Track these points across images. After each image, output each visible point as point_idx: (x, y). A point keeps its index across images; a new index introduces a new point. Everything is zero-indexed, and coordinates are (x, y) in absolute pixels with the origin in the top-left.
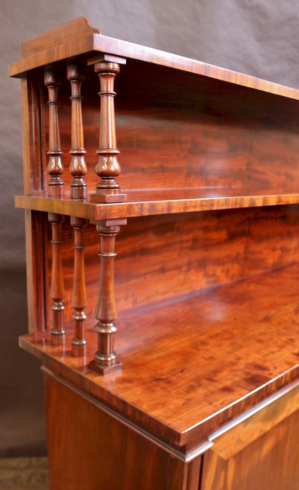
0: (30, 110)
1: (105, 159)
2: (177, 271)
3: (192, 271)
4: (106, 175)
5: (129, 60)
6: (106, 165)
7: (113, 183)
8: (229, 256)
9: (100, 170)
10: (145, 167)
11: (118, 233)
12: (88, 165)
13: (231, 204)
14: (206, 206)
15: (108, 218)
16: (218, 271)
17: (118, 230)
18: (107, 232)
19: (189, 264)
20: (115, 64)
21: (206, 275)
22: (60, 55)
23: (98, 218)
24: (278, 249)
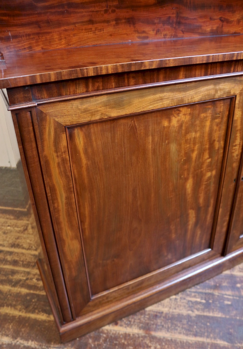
2: (106, 24)
3: (121, 26)
8: (160, 18)
16: (149, 29)
19: (117, 20)
21: (136, 31)
24: (217, 19)
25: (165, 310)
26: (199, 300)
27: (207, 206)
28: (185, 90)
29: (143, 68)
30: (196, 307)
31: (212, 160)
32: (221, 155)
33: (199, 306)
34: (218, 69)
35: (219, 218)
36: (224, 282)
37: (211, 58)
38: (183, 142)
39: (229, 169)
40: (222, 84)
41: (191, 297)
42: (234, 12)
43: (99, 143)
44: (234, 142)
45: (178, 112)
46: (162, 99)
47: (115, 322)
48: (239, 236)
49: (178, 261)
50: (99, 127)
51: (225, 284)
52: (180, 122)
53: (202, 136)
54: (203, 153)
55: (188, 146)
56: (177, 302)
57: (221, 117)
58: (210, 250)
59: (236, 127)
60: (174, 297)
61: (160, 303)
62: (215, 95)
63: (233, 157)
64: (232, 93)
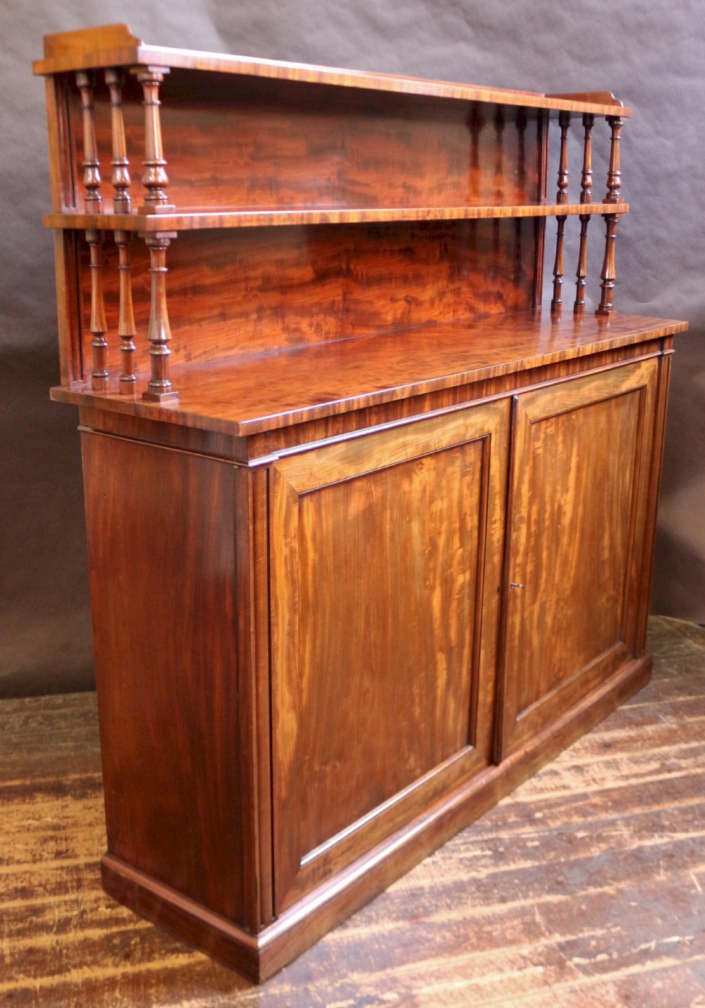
0: (58, 114)
1: (152, 170)
2: (243, 320)
3: (265, 321)
4: (153, 187)
5: (173, 69)
6: (153, 176)
7: (162, 194)
8: (319, 304)
9: (147, 182)
10: (193, 179)
11: (168, 247)
12: (131, 176)
13: (295, 218)
14: (264, 220)
15: (158, 229)
16: (304, 325)
17: (167, 243)
18: (157, 244)
19: (260, 310)
20: (158, 74)
21: (286, 329)
22: (101, 61)
23: (149, 229)
24: (401, 300)
25: (426, 883)
26: (478, 853)
27: (462, 646)
28: (431, 429)
29: (395, 399)
30: (479, 863)
31: (464, 551)
32: (475, 542)
33: (483, 862)
34: (468, 393)
35: (481, 670)
36: (510, 817)
37: (466, 377)
38: (427, 517)
39: (488, 568)
40: (473, 417)
41: (461, 852)
42: (424, 285)
43: (330, 522)
44: (492, 516)
45: (421, 466)
46: (405, 446)
47: (340, 923)
48: (516, 717)
49: (427, 774)
50: (331, 495)
51: (512, 819)
52: (423, 483)
53: (450, 507)
54: (453, 538)
55: (433, 525)
56: (440, 866)
57: (472, 472)
58: (471, 748)
59: (494, 487)
60: (428, 860)
61: (407, 876)
62: (465, 435)
63: (492, 543)
64: (486, 430)
